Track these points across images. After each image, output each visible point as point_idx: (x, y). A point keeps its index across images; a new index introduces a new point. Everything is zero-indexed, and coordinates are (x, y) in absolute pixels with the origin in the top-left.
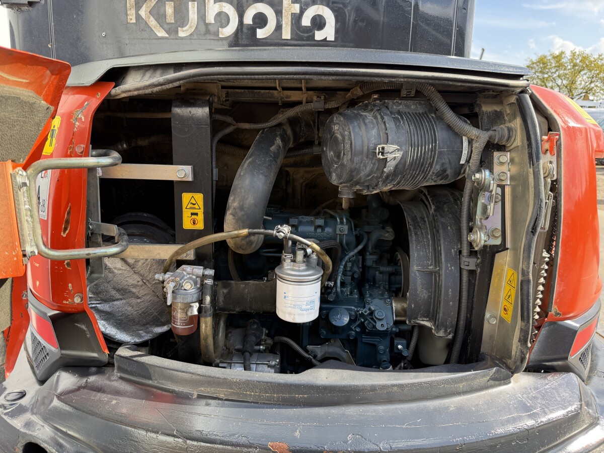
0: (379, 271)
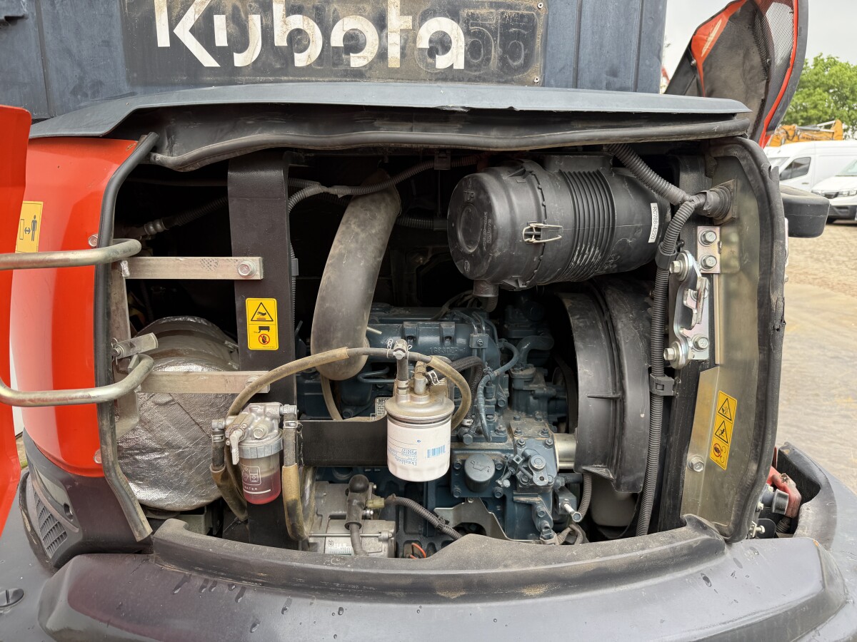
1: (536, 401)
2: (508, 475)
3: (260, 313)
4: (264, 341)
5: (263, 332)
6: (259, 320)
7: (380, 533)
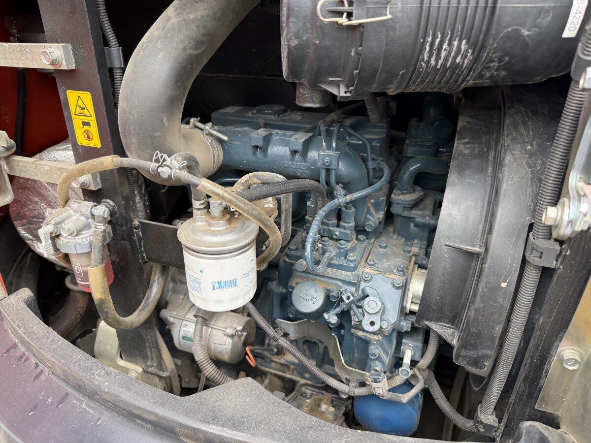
0: (413, 221)
1: (417, 229)
2: (338, 310)
3: (80, 107)
4: (88, 137)
5: (86, 127)
6: (81, 114)
7: (226, 328)
